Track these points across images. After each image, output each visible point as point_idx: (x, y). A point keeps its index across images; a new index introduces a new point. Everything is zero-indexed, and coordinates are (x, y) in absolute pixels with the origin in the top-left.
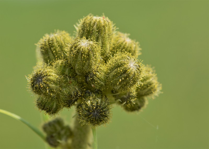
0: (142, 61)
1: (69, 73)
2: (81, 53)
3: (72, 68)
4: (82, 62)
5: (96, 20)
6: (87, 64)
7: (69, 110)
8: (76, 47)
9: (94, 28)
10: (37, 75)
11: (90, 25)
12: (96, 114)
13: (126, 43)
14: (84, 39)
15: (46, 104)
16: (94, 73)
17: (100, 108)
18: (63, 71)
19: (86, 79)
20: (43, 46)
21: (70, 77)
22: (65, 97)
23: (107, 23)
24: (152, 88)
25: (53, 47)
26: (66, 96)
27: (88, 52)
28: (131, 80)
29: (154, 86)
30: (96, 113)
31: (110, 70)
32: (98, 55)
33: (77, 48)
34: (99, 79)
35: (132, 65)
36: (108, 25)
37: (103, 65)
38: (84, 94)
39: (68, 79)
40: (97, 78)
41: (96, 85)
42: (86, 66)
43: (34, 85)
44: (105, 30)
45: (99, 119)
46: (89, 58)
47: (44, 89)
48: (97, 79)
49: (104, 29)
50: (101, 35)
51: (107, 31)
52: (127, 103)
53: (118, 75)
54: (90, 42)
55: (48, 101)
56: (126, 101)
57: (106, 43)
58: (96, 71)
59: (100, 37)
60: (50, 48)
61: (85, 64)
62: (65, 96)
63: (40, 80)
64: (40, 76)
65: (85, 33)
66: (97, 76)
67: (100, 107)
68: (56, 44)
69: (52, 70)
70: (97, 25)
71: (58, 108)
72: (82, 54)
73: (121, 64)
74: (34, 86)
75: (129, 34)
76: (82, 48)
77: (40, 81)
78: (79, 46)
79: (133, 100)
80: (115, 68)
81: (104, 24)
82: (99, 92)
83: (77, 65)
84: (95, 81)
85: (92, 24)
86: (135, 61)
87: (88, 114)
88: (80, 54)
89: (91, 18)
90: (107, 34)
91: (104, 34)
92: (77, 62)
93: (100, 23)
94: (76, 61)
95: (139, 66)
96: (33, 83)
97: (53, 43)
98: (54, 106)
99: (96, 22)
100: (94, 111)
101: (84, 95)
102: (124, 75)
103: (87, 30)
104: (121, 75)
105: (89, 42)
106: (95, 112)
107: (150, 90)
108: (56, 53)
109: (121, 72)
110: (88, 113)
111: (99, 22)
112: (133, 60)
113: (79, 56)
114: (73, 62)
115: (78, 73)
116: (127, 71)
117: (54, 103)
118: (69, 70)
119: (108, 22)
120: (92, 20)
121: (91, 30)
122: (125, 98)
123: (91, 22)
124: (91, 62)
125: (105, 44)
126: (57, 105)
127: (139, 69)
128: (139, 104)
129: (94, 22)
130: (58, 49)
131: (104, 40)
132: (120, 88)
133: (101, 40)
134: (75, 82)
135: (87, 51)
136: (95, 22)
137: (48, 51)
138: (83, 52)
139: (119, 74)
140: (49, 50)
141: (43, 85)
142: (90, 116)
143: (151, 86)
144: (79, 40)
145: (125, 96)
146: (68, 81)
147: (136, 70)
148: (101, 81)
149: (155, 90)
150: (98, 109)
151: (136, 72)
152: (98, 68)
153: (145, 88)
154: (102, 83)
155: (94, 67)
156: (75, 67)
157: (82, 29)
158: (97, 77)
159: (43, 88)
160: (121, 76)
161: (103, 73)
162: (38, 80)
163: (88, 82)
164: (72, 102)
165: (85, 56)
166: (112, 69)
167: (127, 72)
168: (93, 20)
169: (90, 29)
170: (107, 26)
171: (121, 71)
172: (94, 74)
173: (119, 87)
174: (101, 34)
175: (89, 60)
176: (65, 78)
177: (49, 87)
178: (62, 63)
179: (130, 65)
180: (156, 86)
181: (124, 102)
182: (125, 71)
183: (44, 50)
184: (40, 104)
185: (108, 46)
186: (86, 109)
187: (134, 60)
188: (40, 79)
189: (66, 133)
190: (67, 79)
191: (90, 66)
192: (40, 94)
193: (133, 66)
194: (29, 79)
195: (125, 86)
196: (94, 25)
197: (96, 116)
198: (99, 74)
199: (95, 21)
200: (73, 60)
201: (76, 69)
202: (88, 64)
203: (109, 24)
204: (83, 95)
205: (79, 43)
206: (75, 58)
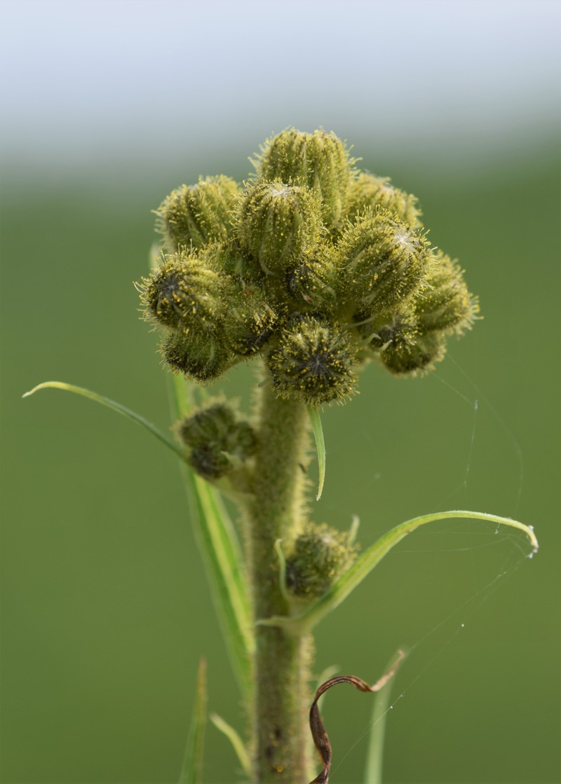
0: (427, 233)
1: (244, 272)
2: (272, 213)
3: (251, 258)
4: (276, 236)
5: (305, 138)
6: (289, 242)
7: (248, 366)
8: (259, 200)
9: (301, 156)
10: (163, 277)
11: (289, 149)
12: (319, 366)
13: (382, 196)
14: (278, 182)
15: (190, 351)
16: (309, 265)
17: (329, 351)
18: (227, 268)
19: (288, 281)
20: (174, 211)
21: (247, 280)
22: (239, 329)
23: (333, 145)
24: (455, 305)
25: (199, 211)
26: (240, 326)
27: (290, 209)
28: (404, 274)
29: (462, 299)
30: (318, 363)
31: (348, 254)
32: (315, 218)
33: (262, 201)
34: (321, 278)
35: (402, 240)
36: (334, 149)
37: (329, 247)
38: (286, 321)
39: (243, 283)
40: (317, 276)
41: (314, 295)
42: (286, 248)
43: (157, 302)
44: (328, 161)
45: (327, 378)
46: (294, 225)
47: (184, 308)
48: (317, 279)
49: (327, 157)
50: (319, 175)
51: (333, 163)
52: (394, 344)
53: (370, 263)
54: (293, 188)
55: (194, 340)
56: (391, 339)
57: (333, 194)
58: (312, 261)
59: (317, 179)
60: (193, 215)
61: (284, 240)
62: (237, 324)
63: (172, 287)
64: (172, 277)
65: (279, 172)
66: (317, 271)
67: (328, 348)
68: (205, 204)
69: (200, 263)
70: (308, 149)
71: (220, 360)
72: (275, 215)
73: (376, 237)
74: (159, 304)
75: (388, 179)
76: (275, 200)
77: (172, 290)
78: (268, 197)
79: (408, 337)
80: (361, 250)
81: (325, 146)
82: (321, 314)
83: (263, 246)
84: (311, 284)
85: (294, 148)
86: (409, 233)
87: (298, 367)
88: (271, 216)
89: (292, 134)
90: (334, 171)
91: (327, 171)
92: (263, 238)
93: (315, 144)
94: (262, 236)
95: (420, 243)
96: (154, 296)
97: (198, 202)
98: (212, 356)
99: (305, 143)
100: (313, 359)
101: (285, 323)
102: (384, 263)
103: (284, 163)
104: (377, 265)
105: (290, 188)
106: (315, 361)
107: (450, 311)
108: (208, 226)
109: (378, 256)
110: (298, 364)
111: (313, 141)
112: (404, 229)
113: (270, 221)
114: (254, 239)
115: (268, 272)
116: (390, 252)
117: (209, 347)
118: (243, 265)
119: (334, 142)
120: (295, 137)
121: (294, 161)
122: (389, 331)
123: (291, 143)
124: (299, 234)
125: (331, 195)
126: (217, 352)
127: (420, 251)
128: (424, 349)
129: (299, 143)
130: (212, 216)
131: (327, 185)
132: (375, 299)
133: (321, 185)
134: (261, 292)
135: (288, 208)
136: (302, 143)
137: (187, 225)
138: (277, 211)
139: (372, 261)
140: (190, 221)
141: (180, 297)
142: (305, 371)
143: (453, 301)
144: (264, 185)
145: (388, 327)
146: (242, 289)
147: (414, 253)
148: (326, 283)
149: (463, 311)
150: (323, 354)
151: (414, 256)
152: (319, 254)
153: (438, 305)
154: (330, 289)
155: (307, 250)
156: (258, 254)
157: (271, 163)
158: (315, 273)
159: (181, 305)
160: (378, 267)
161: (329, 265)
162: (168, 289)
163: (294, 289)
164: (255, 340)
165: (284, 220)
166: (352, 253)
167: (391, 256)
168: (297, 137)
169: (290, 161)
170: (332, 152)
171: (378, 251)
172: (307, 267)
173: (372, 296)
174: (319, 170)
175: (293, 232)
176: (235, 280)
177: (196, 300)
178: (225, 248)
179: (398, 239)
180: (465, 303)
181: (387, 341)
182: (387, 255)
183: (177, 221)
184: (175, 352)
185: (339, 203)
186: (293, 355)
187: (408, 229)
188: (173, 284)
189: (240, 439)
190: (240, 284)
191: (296, 246)
192: (175, 325)
193: (406, 243)
194: (144, 287)
195: (388, 292)
196: (300, 150)
197: (318, 370)
198: (320, 266)
199: (302, 139)
200: (253, 234)
201: (261, 257)
202: (293, 241)
203: (337, 148)
204: (282, 321)
205: (266, 191)
206: (258, 228)
